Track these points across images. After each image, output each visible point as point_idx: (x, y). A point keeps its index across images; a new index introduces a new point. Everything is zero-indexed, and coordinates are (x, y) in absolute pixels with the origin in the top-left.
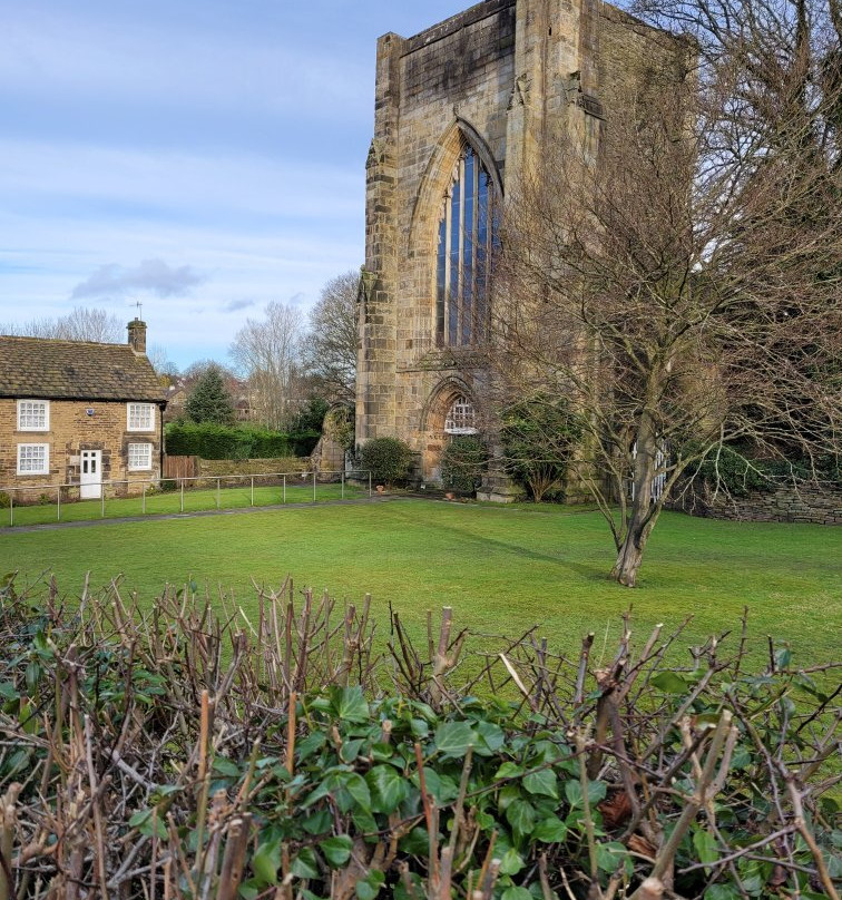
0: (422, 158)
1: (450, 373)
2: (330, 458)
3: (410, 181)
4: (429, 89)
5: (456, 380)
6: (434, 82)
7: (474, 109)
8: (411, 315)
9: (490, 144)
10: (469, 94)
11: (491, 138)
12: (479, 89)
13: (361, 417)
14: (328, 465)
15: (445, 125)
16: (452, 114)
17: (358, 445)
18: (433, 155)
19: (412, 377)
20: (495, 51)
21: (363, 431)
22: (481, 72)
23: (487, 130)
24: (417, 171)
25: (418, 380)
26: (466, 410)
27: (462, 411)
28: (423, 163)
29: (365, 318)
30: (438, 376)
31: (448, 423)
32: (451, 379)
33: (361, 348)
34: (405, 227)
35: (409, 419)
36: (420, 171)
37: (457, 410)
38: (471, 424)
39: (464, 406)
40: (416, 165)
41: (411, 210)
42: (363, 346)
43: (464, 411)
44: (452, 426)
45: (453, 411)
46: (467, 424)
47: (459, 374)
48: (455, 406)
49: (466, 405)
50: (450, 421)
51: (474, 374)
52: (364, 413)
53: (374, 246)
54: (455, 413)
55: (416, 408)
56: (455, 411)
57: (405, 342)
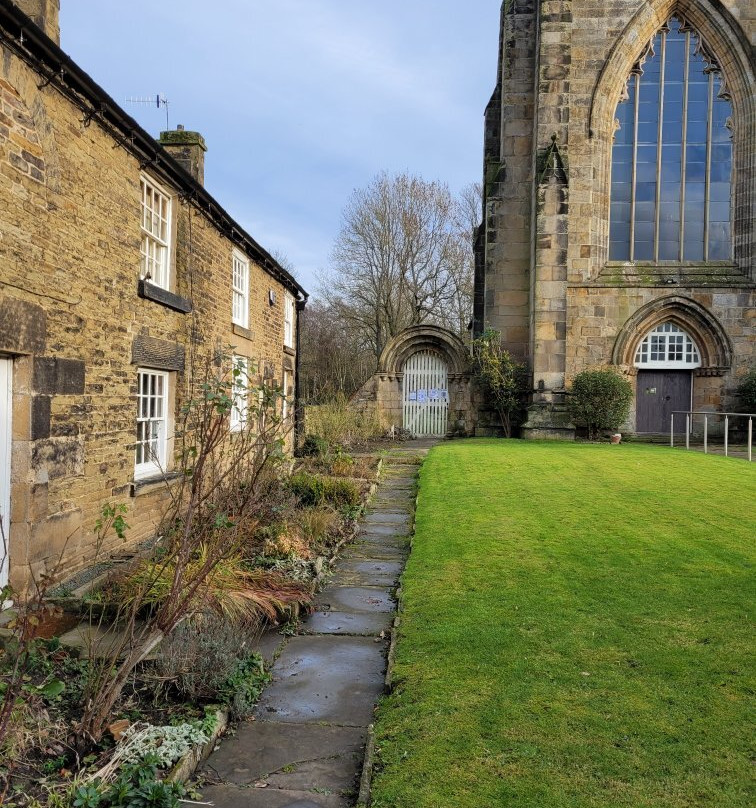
0: (617, 12)
1: (669, 292)
2: (387, 405)
3: (593, 38)
5: (678, 300)
8: (590, 214)
9: (741, 23)
11: (743, 16)
14: (385, 415)
17: (541, 383)
18: (639, 13)
19: (595, 295)
23: (738, 4)
24: (606, 28)
25: (608, 299)
26: (672, 339)
27: (662, 340)
28: (618, 19)
29: (559, 207)
30: (647, 296)
31: (638, 356)
32: (673, 300)
33: (549, 247)
34: (580, 96)
35: (587, 349)
36: (613, 28)
37: (654, 339)
38: (679, 357)
39: (667, 335)
40: (605, 19)
41: (593, 76)
42: (554, 245)
43: (667, 340)
44: (645, 359)
45: (646, 340)
46: (671, 357)
47: (687, 294)
48: (650, 334)
49: (672, 334)
50: (641, 353)
51: (715, 296)
52: (554, 338)
53: (559, 111)
54: (649, 343)
55: (603, 334)
56: (650, 340)
57: (579, 249)
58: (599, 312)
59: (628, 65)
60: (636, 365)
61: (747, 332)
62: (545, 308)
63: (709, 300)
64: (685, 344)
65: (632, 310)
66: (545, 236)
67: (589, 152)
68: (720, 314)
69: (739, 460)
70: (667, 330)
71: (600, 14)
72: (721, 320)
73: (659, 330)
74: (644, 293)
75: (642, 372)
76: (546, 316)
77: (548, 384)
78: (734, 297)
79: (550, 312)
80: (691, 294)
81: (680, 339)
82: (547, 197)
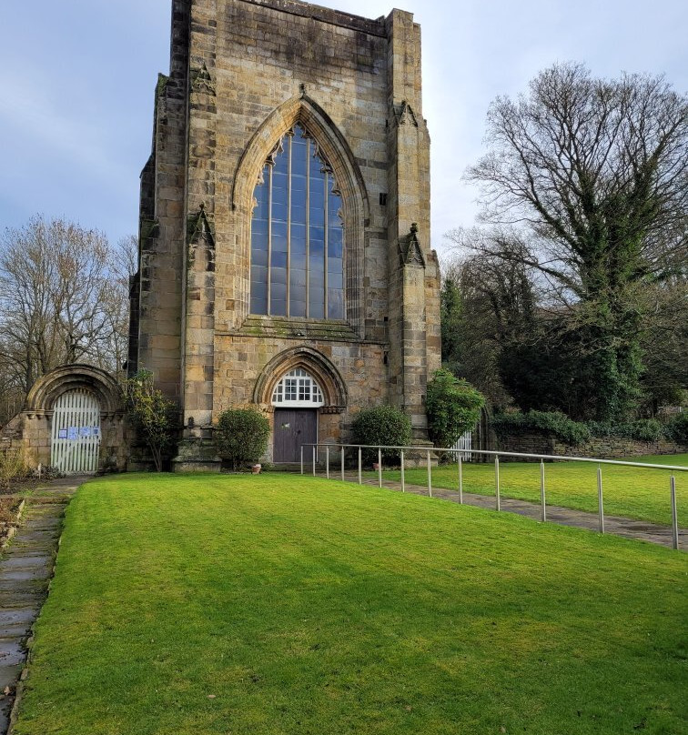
0: (253, 113)
1: (299, 343)
2: (34, 443)
3: (235, 129)
4: (266, 50)
5: (305, 349)
6: (273, 47)
7: (327, 99)
8: (234, 274)
9: (347, 138)
10: (320, 81)
11: (348, 134)
12: (334, 84)
13: (197, 384)
14: (31, 454)
15: (288, 95)
16: (297, 90)
17: (191, 419)
18: (270, 117)
19: (239, 343)
20: (353, 61)
21: (203, 400)
22: (337, 70)
23: (344, 124)
24: (245, 123)
25: (250, 346)
26: (301, 382)
27: (294, 383)
28: (254, 119)
29: (207, 265)
30: (281, 345)
31: (275, 396)
32: (302, 349)
33: (199, 299)
34: (224, 175)
35: (232, 389)
36: (250, 125)
37: (288, 382)
38: (308, 398)
39: (298, 378)
40: (244, 116)
41: (235, 161)
42: (203, 298)
43: (298, 383)
44: (280, 400)
45: (281, 383)
46: (301, 397)
47: (312, 345)
48: (284, 378)
49: (301, 377)
50: (277, 394)
51: (333, 348)
52: (203, 379)
53: (206, 184)
54: (284, 385)
55: (246, 377)
56: (284, 383)
57: (225, 302)
58: (242, 357)
59: (263, 155)
60: (273, 404)
61: (357, 377)
62: (195, 352)
63: (329, 350)
64: (311, 386)
65: (269, 357)
66: (195, 289)
67: (233, 221)
68: (337, 363)
69: (352, 484)
70: (298, 375)
71: (240, 112)
72: (338, 367)
73: (292, 374)
74: (279, 342)
75: (278, 410)
76: (195, 360)
77: (197, 421)
78: (347, 350)
79: (199, 355)
80: (316, 345)
81: (308, 382)
82: (197, 255)
